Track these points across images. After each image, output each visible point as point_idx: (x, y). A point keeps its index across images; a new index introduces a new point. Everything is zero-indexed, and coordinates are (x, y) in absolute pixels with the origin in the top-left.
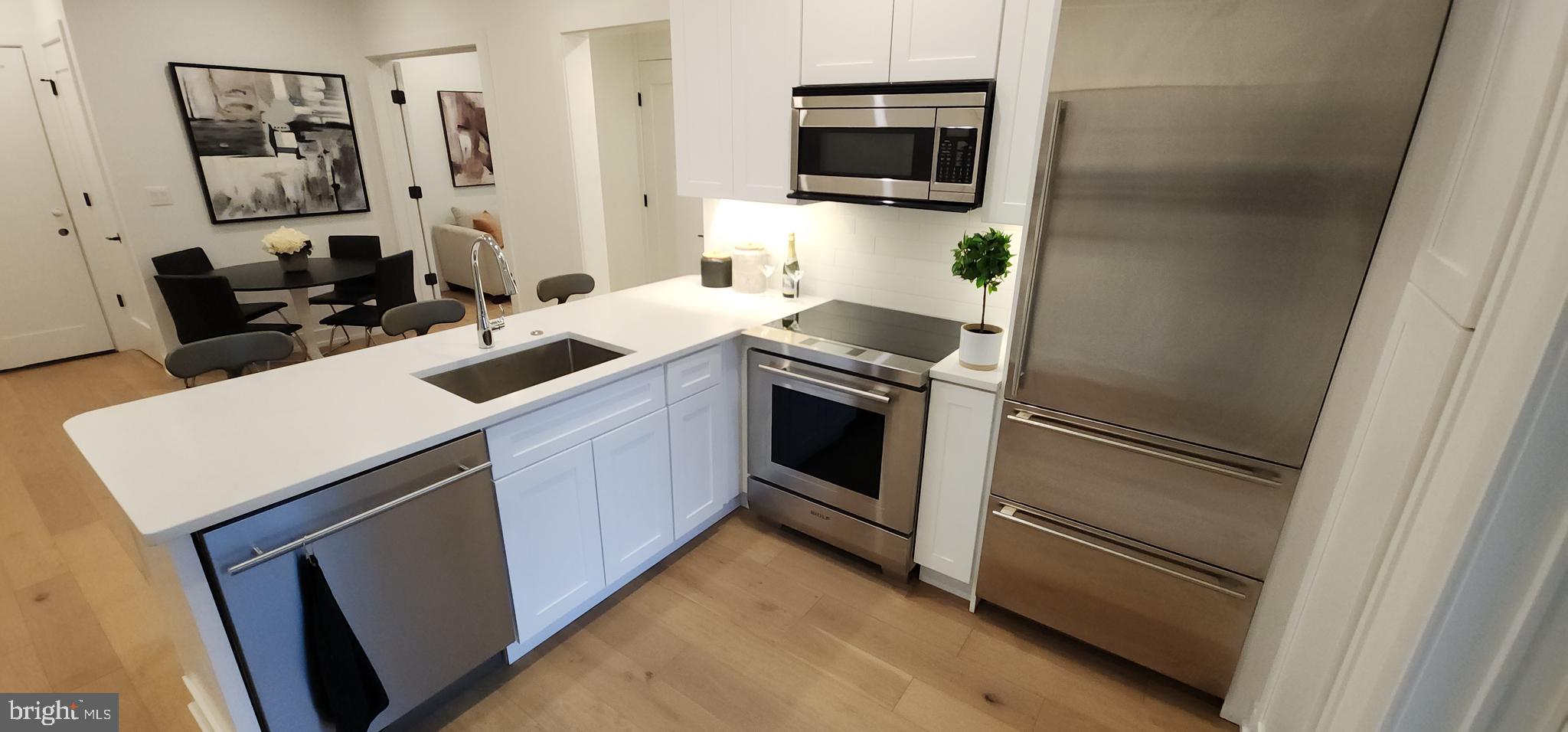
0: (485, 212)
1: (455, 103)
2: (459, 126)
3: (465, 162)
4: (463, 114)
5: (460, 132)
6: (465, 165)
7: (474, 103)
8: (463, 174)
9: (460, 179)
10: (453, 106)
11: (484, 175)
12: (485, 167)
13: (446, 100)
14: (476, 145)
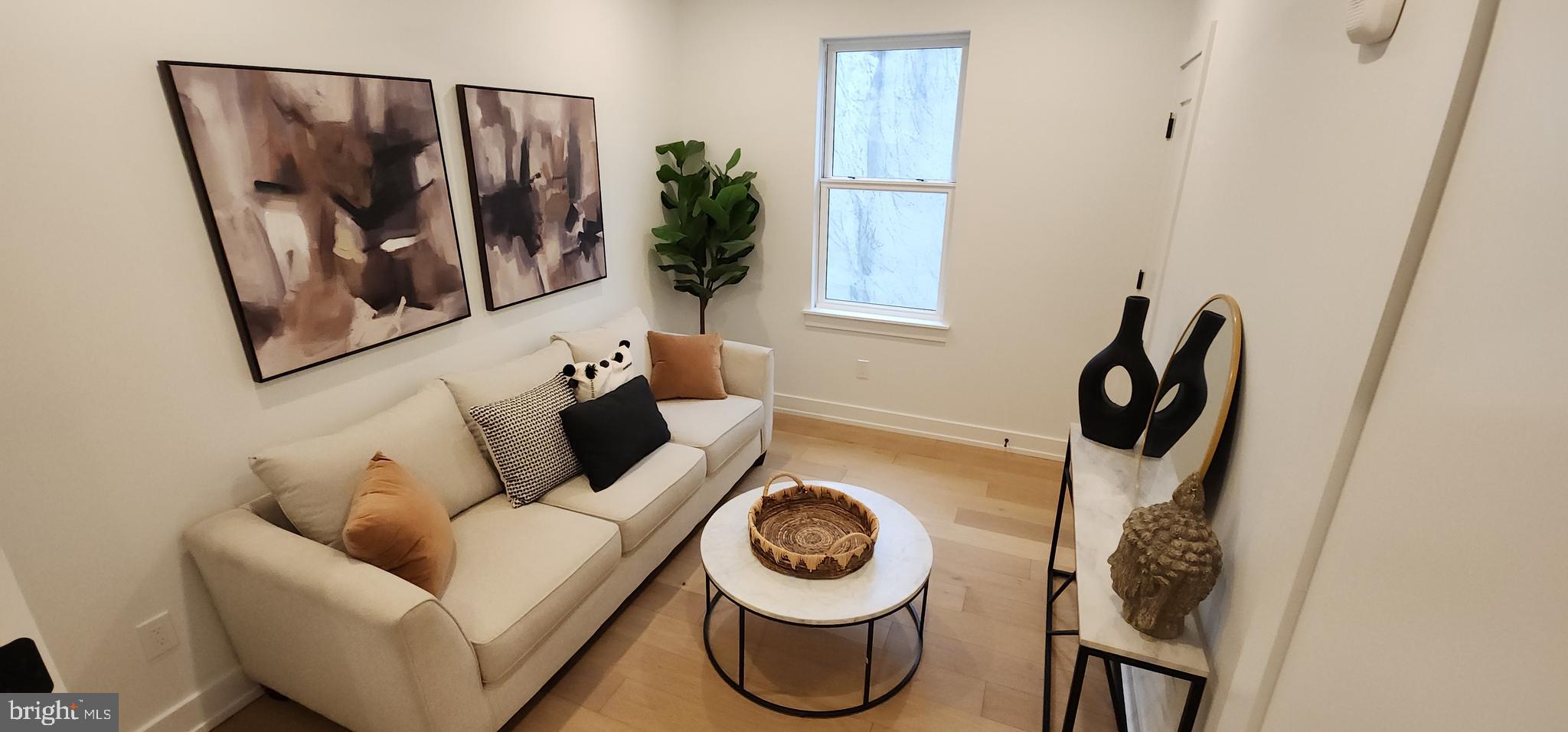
0: (378, 458)
1: (237, 109)
2: (260, 185)
3: (290, 297)
4: (270, 142)
5: (263, 203)
6: (292, 308)
7: (308, 107)
8: (288, 335)
9: (273, 354)
10: (228, 116)
11: (354, 324)
12: (359, 302)
13: (202, 97)
14: (324, 239)
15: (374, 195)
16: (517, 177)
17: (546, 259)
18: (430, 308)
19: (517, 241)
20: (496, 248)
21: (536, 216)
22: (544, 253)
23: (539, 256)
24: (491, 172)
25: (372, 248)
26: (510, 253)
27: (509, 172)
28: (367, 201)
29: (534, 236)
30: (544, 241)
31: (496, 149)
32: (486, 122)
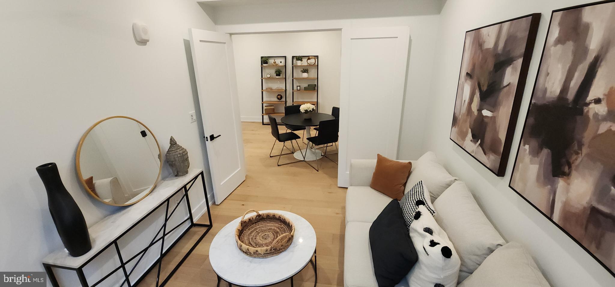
2: (467, 74)
3: (460, 117)
5: (466, 81)
9: (453, 132)
11: (467, 138)
13: (467, 43)
14: (471, 100)
15: (488, 86)
16: (571, 95)
17: (568, 191)
18: (485, 154)
19: (546, 152)
20: (527, 147)
21: (576, 142)
22: (569, 184)
23: (561, 183)
24: (546, 85)
25: (480, 110)
26: (536, 158)
27: (565, 89)
28: (485, 88)
29: (564, 160)
30: (574, 173)
31: (560, 66)
32: (560, 41)
